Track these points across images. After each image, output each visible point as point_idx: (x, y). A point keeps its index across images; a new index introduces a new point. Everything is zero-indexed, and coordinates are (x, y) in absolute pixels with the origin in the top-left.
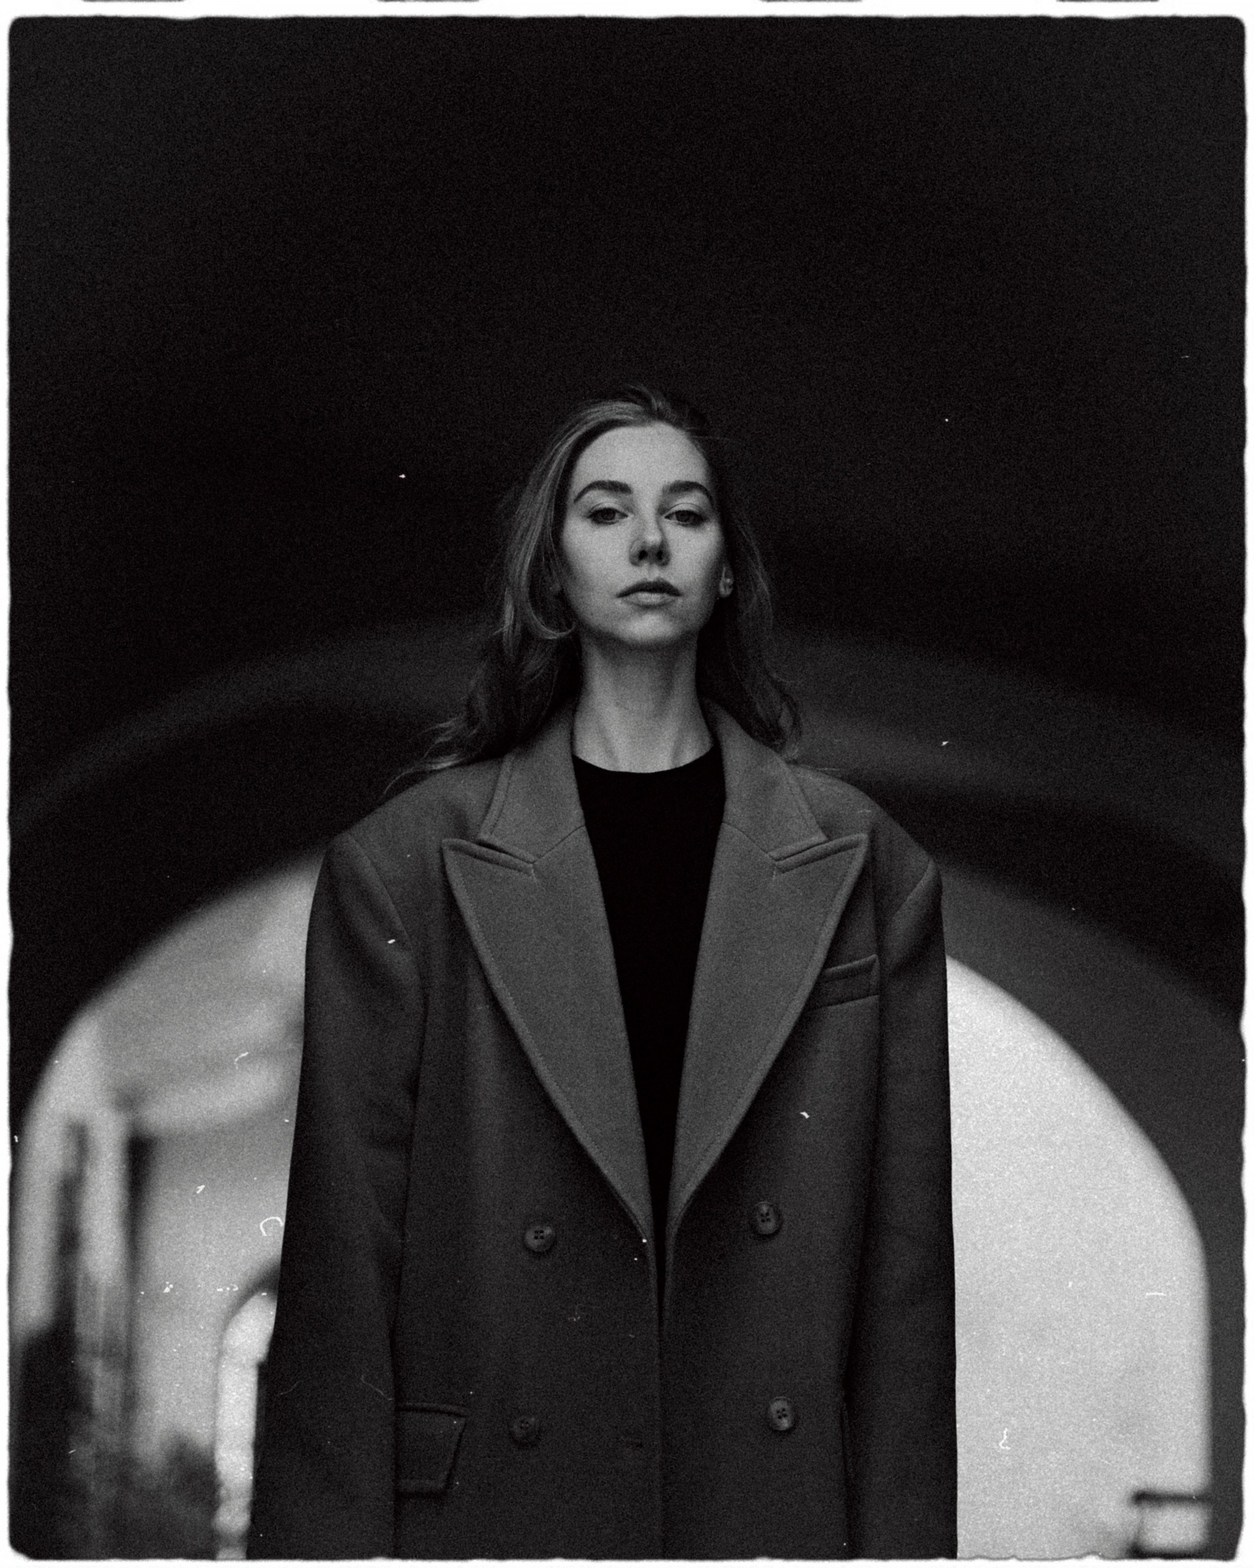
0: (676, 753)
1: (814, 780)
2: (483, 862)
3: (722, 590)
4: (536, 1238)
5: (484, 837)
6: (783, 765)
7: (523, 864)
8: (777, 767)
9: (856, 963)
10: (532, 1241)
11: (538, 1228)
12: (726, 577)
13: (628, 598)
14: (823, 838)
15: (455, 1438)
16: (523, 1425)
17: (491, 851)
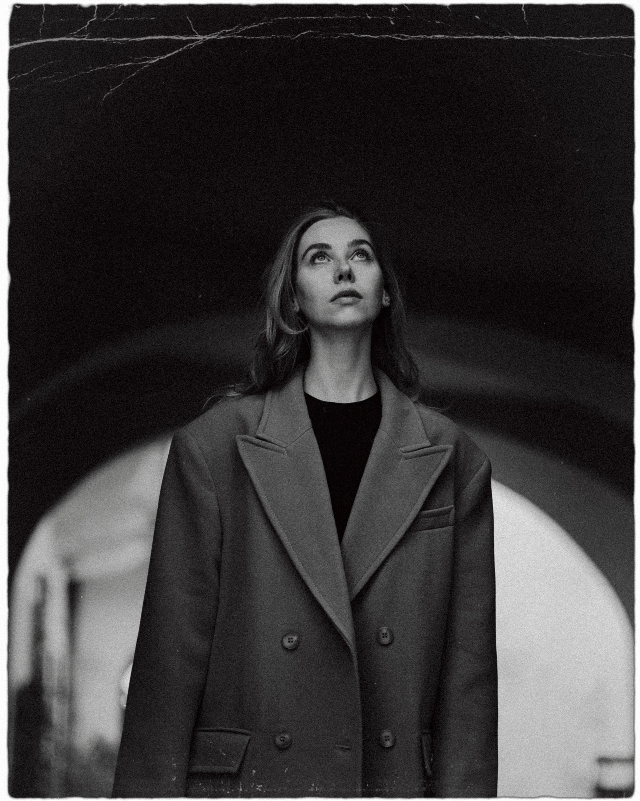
0: (359, 393)
1: (427, 412)
2: (259, 447)
3: (384, 302)
4: (289, 642)
5: (260, 435)
6: (412, 404)
7: (280, 449)
8: (410, 404)
9: (442, 509)
10: (287, 644)
11: (290, 637)
12: (386, 296)
13: (335, 302)
14: (429, 444)
15: (244, 747)
16: (282, 739)
17: (264, 442)
